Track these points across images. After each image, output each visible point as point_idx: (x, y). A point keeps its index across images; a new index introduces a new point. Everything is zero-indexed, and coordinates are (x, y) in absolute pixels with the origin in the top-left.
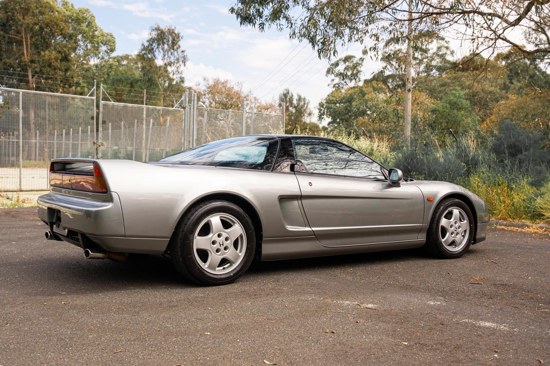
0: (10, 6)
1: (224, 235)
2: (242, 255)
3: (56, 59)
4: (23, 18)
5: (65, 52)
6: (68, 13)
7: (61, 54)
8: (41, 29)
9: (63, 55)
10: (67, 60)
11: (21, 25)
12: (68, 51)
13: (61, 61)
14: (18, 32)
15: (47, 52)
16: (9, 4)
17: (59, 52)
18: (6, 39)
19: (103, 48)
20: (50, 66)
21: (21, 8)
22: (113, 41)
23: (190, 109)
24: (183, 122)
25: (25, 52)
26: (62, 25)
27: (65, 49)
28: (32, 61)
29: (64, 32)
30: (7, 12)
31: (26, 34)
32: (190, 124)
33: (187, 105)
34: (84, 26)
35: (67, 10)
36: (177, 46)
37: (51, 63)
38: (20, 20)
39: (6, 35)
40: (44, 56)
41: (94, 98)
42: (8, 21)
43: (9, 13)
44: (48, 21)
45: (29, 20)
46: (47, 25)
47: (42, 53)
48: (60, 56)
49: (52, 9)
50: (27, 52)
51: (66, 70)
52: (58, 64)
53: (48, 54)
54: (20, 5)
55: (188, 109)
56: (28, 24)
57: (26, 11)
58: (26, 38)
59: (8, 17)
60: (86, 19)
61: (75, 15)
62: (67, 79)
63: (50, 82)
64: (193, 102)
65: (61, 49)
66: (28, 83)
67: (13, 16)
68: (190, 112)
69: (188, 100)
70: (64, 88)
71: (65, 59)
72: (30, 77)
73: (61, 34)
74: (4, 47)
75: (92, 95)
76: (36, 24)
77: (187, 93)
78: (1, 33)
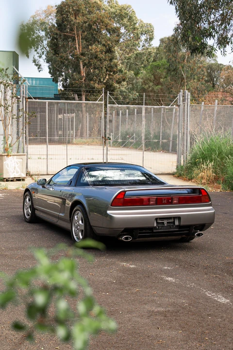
0: (65, 9)
3: (101, 52)
4: (76, 18)
5: (108, 44)
6: (113, 10)
7: (106, 47)
8: (90, 26)
9: (107, 47)
10: (111, 52)
11: (74, 24)
12: (112, 43)
13: (106, 53)
14: (72, 30)
15: (94, 46)
16: (64, 8)
17: (104, 45)
18: (62, 37)
19: (143, 38)
20: (96, 58)
21: (74, 10)
22: (151, 31)
23: (184, 106)
24: (178, 117)
25: (77, 46)
26: (107, 21)
27: (109, 42)
28: (82, 54)
29: (108, 27)
30: (62, 15)
31: (78, 31)
32: (184, 118)
33: (181, 103)
34: (125, 20)
35: (111, 7)
37: (97, 55)
38: (72, 21)
39: (62, 34)
40: (91, 50)
41: (103, 102)
42: (63, 22)
43: (64, 15)
44: (96, 19)
45: (80, 19)
46: (95, 23)
47: (90, 47)
48: (104, 49)
49: (99, 8)
50: (79, 45)
51: (111, 60)
52: (102, 56)
53: (95, 48)
54: (72, 8)
55: (182, 107)
56: (79, 23)
57: (77, 13)
58: (78, 36)
59: (63, 18)
60: (127, 14)
61: (118, 11)
62: (111, 67)
63: (97, 71)
64: (186, 100)
65: (106, 42)
66: (79, 72)
67: (67, 17)
68: (184, 109)
69: (182, 99)
70: (109, 75)
71: (109, 51)
72: (82, 67)
73: (107, 29)
74: (61, 43)
75: (101, 100)
76: (85, 22)
77: (181, 93)
78: (58, 32)
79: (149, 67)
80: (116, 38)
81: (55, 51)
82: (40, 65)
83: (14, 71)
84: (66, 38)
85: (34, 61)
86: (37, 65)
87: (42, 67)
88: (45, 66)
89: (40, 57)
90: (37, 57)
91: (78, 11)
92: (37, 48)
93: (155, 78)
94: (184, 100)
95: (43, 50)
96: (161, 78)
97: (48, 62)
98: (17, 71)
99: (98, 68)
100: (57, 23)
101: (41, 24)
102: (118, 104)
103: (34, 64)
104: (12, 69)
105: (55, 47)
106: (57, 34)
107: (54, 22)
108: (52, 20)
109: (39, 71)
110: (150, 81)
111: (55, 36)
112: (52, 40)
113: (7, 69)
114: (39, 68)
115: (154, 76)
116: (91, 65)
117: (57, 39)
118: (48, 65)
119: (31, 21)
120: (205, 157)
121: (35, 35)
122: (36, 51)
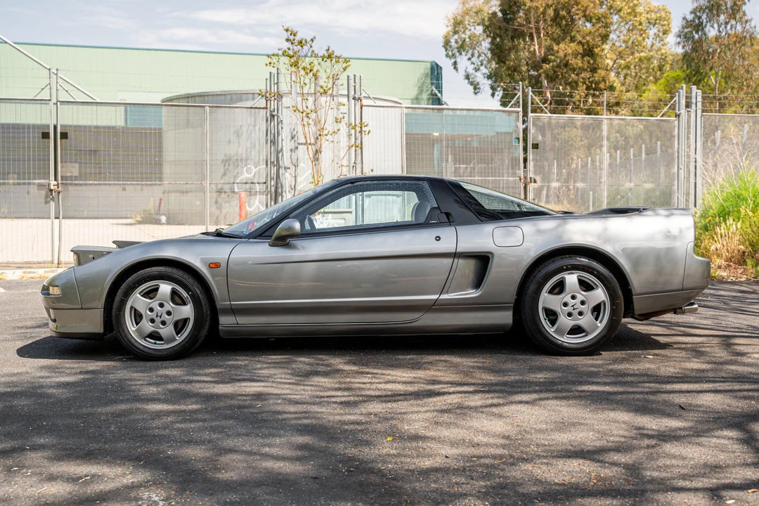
3: (575, 55)
5: (588, 42)
7: (583, 46)
8: (557, 12)
9: (586, 47)
10: (592, 54)
11: (529, 10)
12: (594, 40)
13: (583, 56)
14: (527, 21)
15: (562, 46)
17: (580, 43)
18: (510, 33)
19: (652, 31)
20: (566, 65)
22: (667, 18)
23: (689, 117)
24: (676, 139)
25: (536, 48)
27: (588, 38)
28: (545, 60)
29: (588, 13)
31: (537, 22)
32: (689, 142)
33: (683, 111)
36: (741, 13)
37: (568, 61)
38: (525, 4)
39: (510, 27)
40: (558, 52)
41: (520, 109)
42: (510, 7)
46: (564, 6)
47: (556, 48)
48: (580, 50)
50: (539, 46)
51: (594, 70)
52: (577, 62)
53: (566, 49)
55: (684, 118)
56: (537, 7)
58: (537, 29)
62: (595, 82)
64: (693, 106)
65: (584, 37)
66: (541, 92)
68: (689, 122)
70: (593, 95)
71: (589, 52)
72: (545, 84)
73: (585, 17)
74: (508, 44)
76: (548, 6)
77: (682, 92)
78: (503, 25)
79: (662, 81)
80: (602, 31)
81: (499, 57)
82: (478, 84)
83: (434, 95)
84: (518, 34)
85: (467, 77)
86: (472, 84)
87: (481, 86)
88: (486, 84)
89: (477, 70)
90: (471, 70)
92: (473, 55)
95: (481, 58)
97: (489, 77)
98: (439, 95)
99: (570, 83)
100: (501, 10)
101: (477, 13)
102: (551, 113)
103: (467, 81)
104: (429, 92)
105: (499, 53)
106: (500, 28)
107: (497, 9)
108: (495, 7)
109: (476, 93)
111: (498, 32)
112: (494, 38)
113: (312, 40)
114: (475, 89)
116: (557, 76)
117: (501, 37)
118: (490, 82)
119: (461, 11)
120: (724, 214)
121: (468, 32)
122: (469, 59)
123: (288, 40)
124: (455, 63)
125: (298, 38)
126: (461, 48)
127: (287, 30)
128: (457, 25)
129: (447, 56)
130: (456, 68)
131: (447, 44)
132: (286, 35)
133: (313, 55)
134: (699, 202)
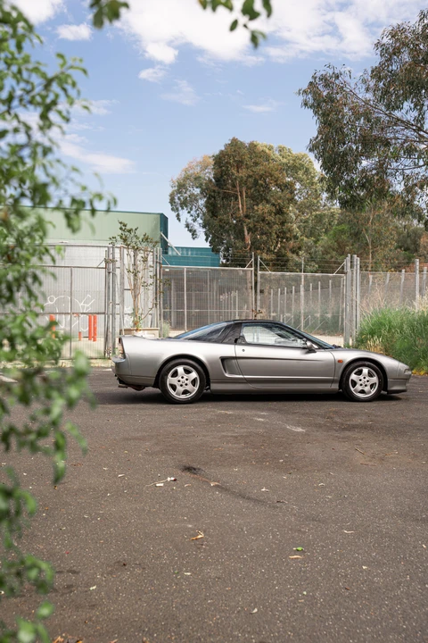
0: (224, 160)
1: (185, 377)
2: (196, 389)
3: (270, 213)
4: (238, 171)
5: (279, 204)
6: (285, 161)
7: (276, 207)
8: (256, 181)
9: (278, 207)
10: (282, 213)
11: (236, 179)
12: (283, 202)
13: (275, 215)
14: (234, 186)
15: (260, 206)
16: (223, 158)
17: (273, 205)
18: (221, 195)
20: (263, 220)
21: (235, 161)
23: (353, 273)
24: (345, 287)
25: (240, 206)
26: (277, 174)
27: (279, 201)
28: (247, 216)
29: (279, 182)
30: (221, 167)
31: (241, 187)
33: (349, 270)
34: (300, 173)
35: (283, 157)
37: (264, 218)
38: (233, 174)
39: (221, 191)
40: (258, 211)
41: (253, 269)
42: (222, 176)
43: (224, 168)
44: (263, 172)
45: (243, 173)
46: (261, 176)
47: (256, 208)
48: (274, 209)
49: (268, 158)
50: (243, 205)
51: (283, 224)
52: (271, 218)
53: (263, 208)
54: (234, 158)
55: (349, 274)
56: (242, 177)
57: (239, 164)
58: (241, 193)
59: (222, 171)
60: (303, 165)
61: (291, 162)
62: (284, 233)
63: (264, 237)
64: (355, 267)
65: (276, 201)
66: (243, 239)
67: (227, 170)
68: (352, 277)
69: (349, 265)
70: (281, 242)
71: (280, 211)
72: (246, 233)
73: (277, 185)
74: (219, 203)
75: (251, 266)
76: (250, 176)
77: (349, 258)
78: (216, 189)
79: (332, 232)
80: (288, 196)
81: (212, 213)
82: (195, 231)
83: (162, 239)
84: (226, 196)
85: (187, 226)
86: (190, 231)
87: (198, 233)
88: (201, 232)
89: (195, 220)
90: (190, 221)
91: (241, 162)
92: (191, 209)
93: (339, 246)
94: (352, 267)
95: (198, 212)
96: (348, 245)
97: (204, 227)
98: (166, 239)
99: (266, 233)
100: (214, 178)
101: (195, 179)
102: (271, 271)
103: (187, 229)
104: (159, 236)
105: (212, 209)
106: (214, 191)
107: (212, 176)
108: (209, 174)
109: (194, 239)
110: (333, 250)
111: (213, 194)
112: (209, 199)
113: (136, 229)
114: (193, 235)
115: (338, 244)
116: (257, 229)
117: (214, 197)
118: (204, 230)
119: (183, 176)
120: (372, 333)
121: (188, 193)
122: (189, 212)
123: (121, 229)
124: (178, 216)
125: (128, 228)
126: (184, 204)
127: (121, 223)
128: (181, 187)
129: (172, 209)
130: (179, 219)
131: (172, 201)
132: (120, 226)
133: (137, 237)
134: (358, 325)
